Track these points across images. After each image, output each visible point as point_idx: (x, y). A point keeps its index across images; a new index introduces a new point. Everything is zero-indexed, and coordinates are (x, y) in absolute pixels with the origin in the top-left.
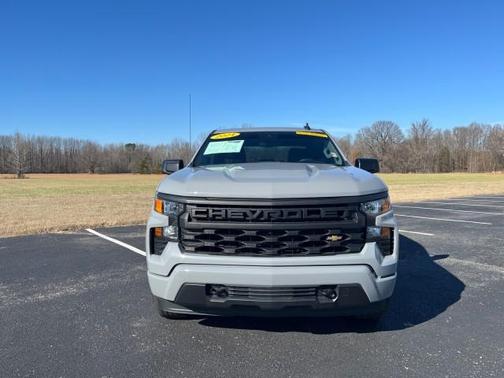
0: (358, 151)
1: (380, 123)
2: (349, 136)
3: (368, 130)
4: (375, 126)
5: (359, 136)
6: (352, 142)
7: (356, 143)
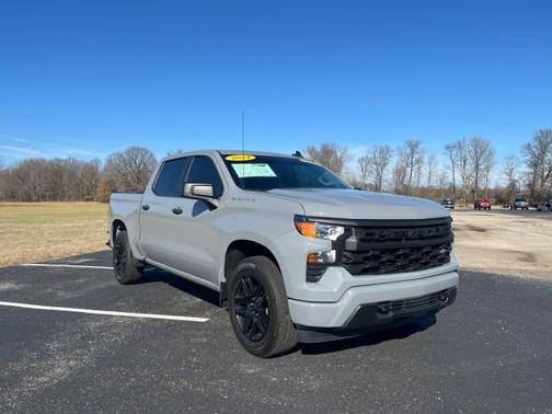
0: (109, 179)
1: (134, 149)
2: (97, 161)
3: (120, 156)
4: (128, 153)
5: (109, 161)
6: (101, 168)
7: (106, 170)
